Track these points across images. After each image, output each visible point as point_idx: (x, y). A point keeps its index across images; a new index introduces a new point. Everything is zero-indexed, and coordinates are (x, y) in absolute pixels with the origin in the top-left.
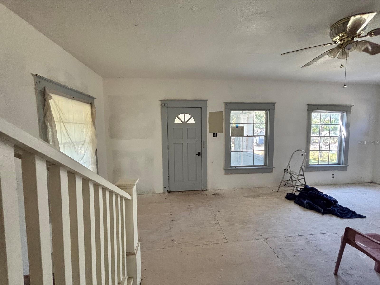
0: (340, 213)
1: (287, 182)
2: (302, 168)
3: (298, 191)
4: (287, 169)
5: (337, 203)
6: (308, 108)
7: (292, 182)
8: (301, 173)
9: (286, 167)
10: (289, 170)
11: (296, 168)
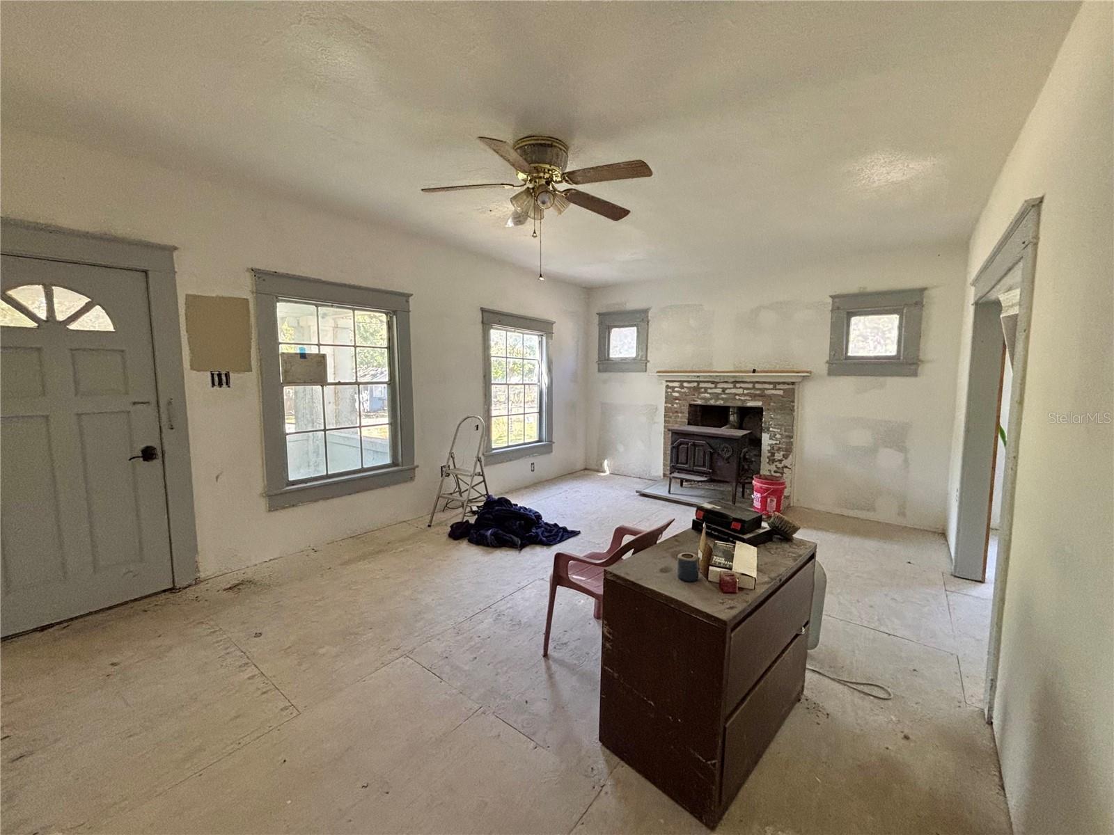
0: (546, 537)
1: (450, 497)
2: (478, 457)
3: (474, 513)
4: (449, 466)
5: (541, 519)
6: (483, 318)
7: (461, 496)
8: (478, 470)
9: (446, 461)
10: (452, 467)
11: (466, 461)
